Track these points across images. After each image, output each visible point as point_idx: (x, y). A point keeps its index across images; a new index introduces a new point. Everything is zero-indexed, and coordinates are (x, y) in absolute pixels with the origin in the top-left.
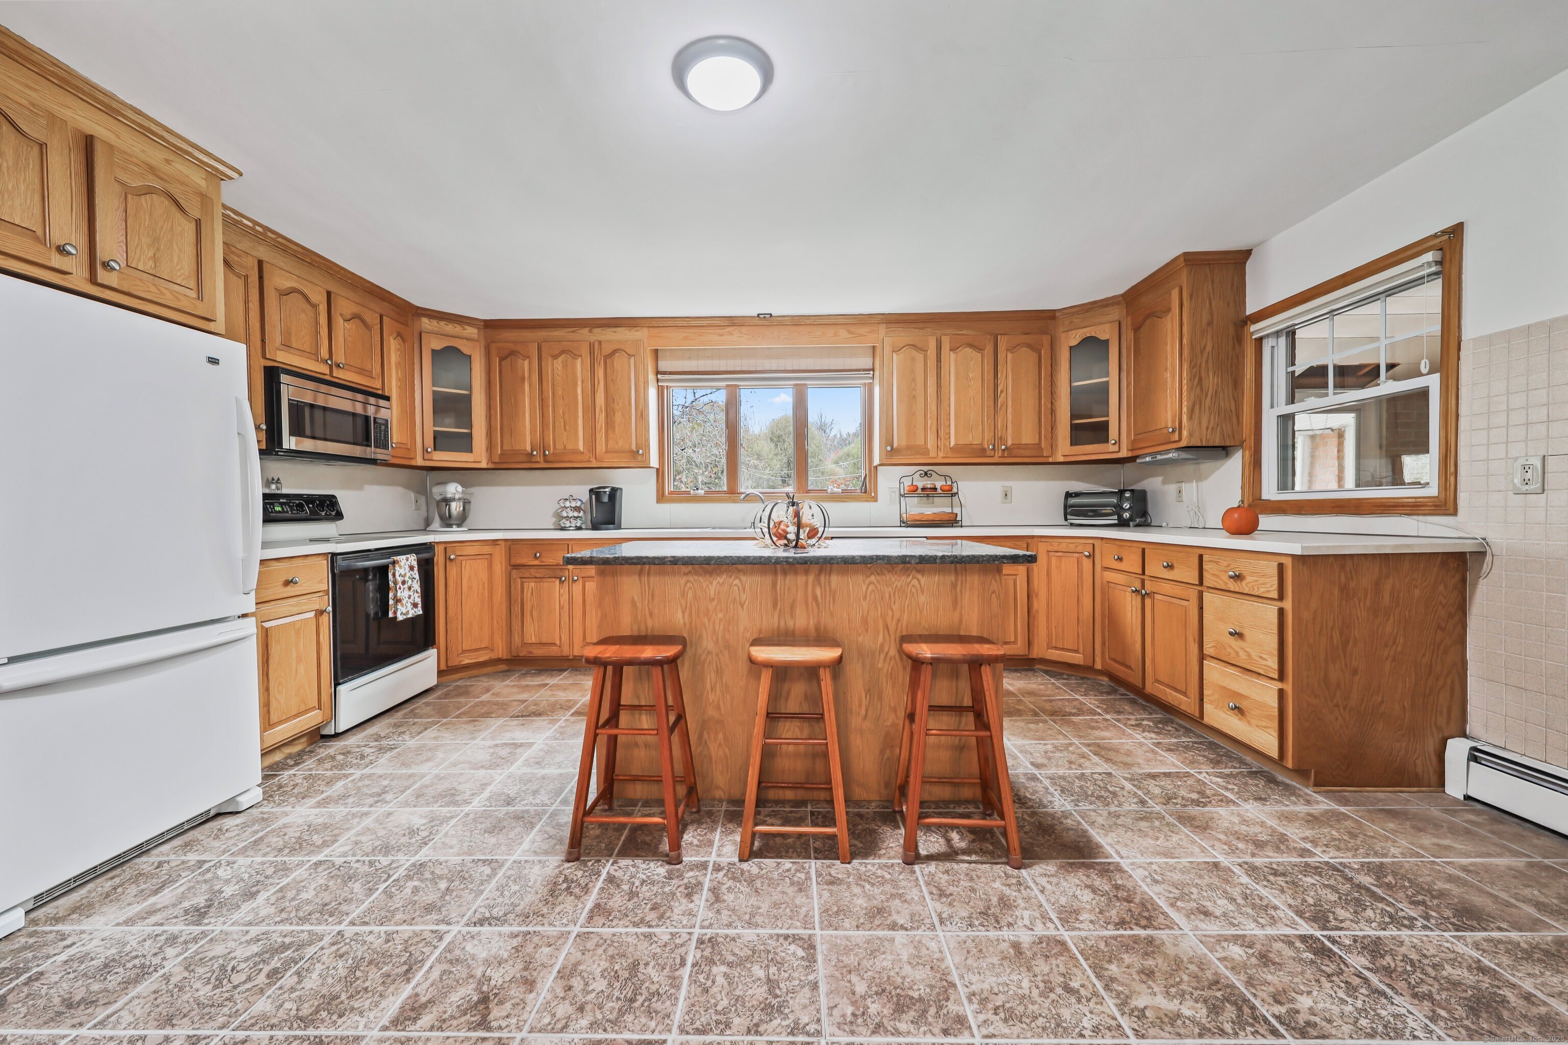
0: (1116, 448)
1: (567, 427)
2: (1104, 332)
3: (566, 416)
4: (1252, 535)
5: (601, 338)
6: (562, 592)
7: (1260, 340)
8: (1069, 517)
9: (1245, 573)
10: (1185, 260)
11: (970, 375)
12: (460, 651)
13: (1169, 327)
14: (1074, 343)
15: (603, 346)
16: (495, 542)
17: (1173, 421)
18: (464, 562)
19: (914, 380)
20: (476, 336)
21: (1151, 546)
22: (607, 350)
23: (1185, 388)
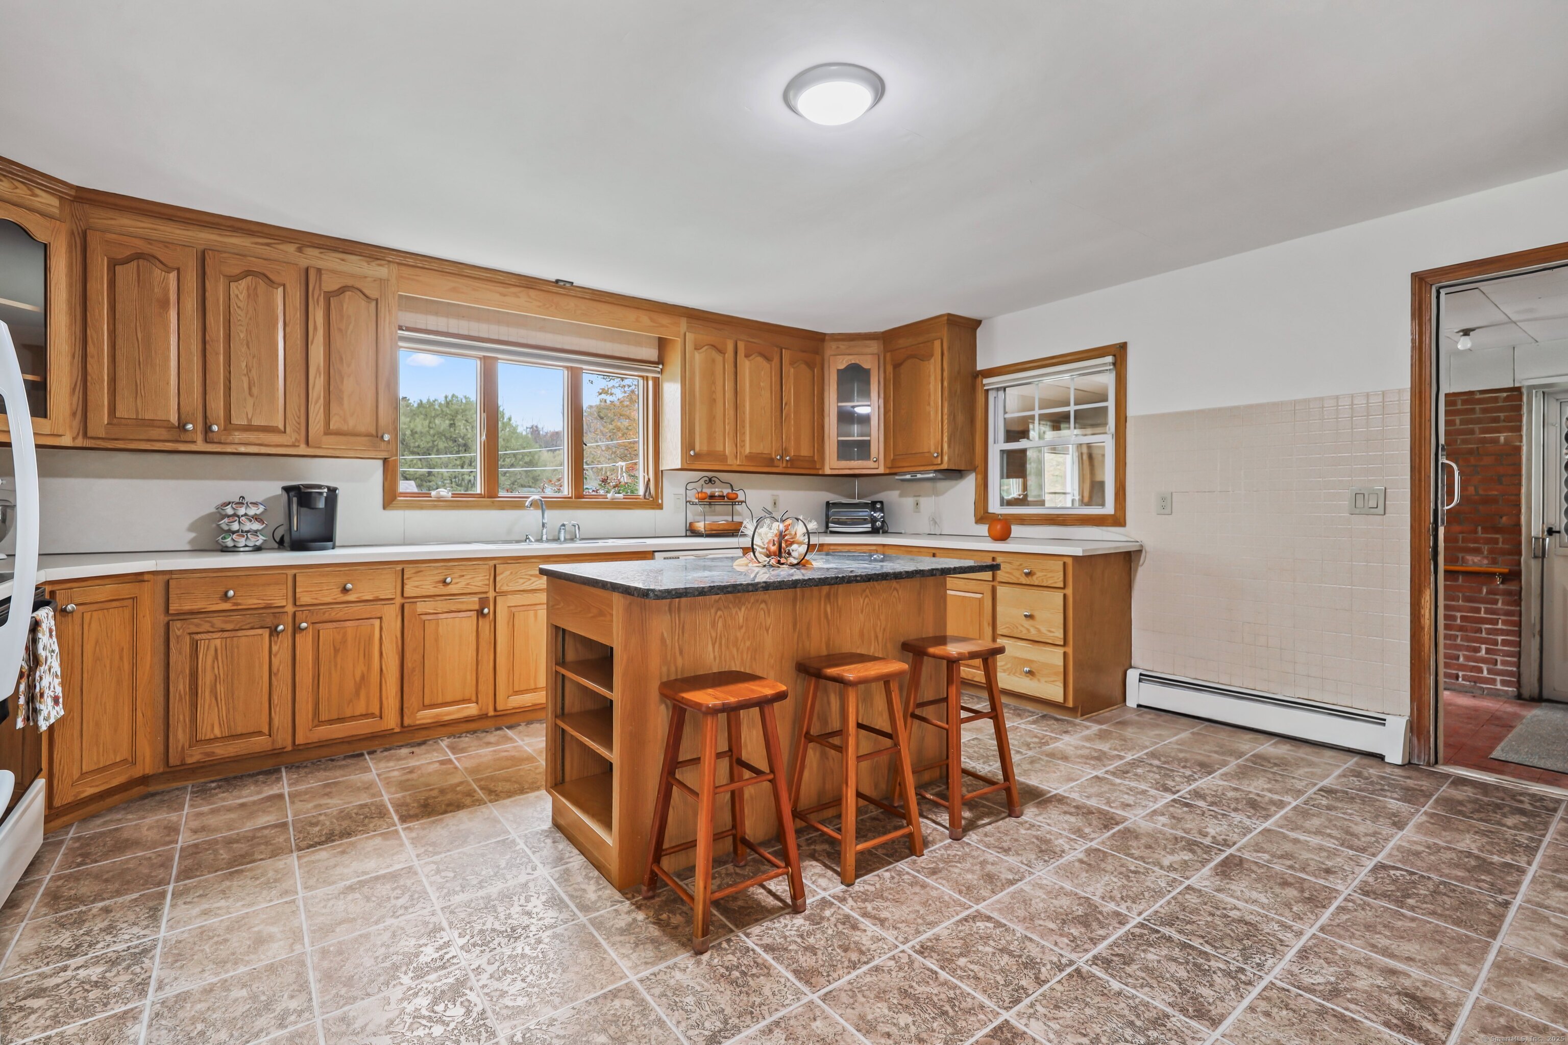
0: (875, 465)
1: (255, 391)
2: (867, 363)
3: (254, 373)
4: (1008, 541)
5: (320, 264)
6: (275, 648)
7: (987, 391)
8: (830, 525)
9: (1035, 570)
10: (948, 320)
11: (762, 384)
12: (76, 774)
13: (932, 370)
14: (842, 367)
15: (324, 277)
16: (138, 578)
17: (936, 448)
18: (87, 617)
19: (714, 383)
20: (56, 211)
21: (941, 551)
22: (331, 284)
23: (946, 422)
